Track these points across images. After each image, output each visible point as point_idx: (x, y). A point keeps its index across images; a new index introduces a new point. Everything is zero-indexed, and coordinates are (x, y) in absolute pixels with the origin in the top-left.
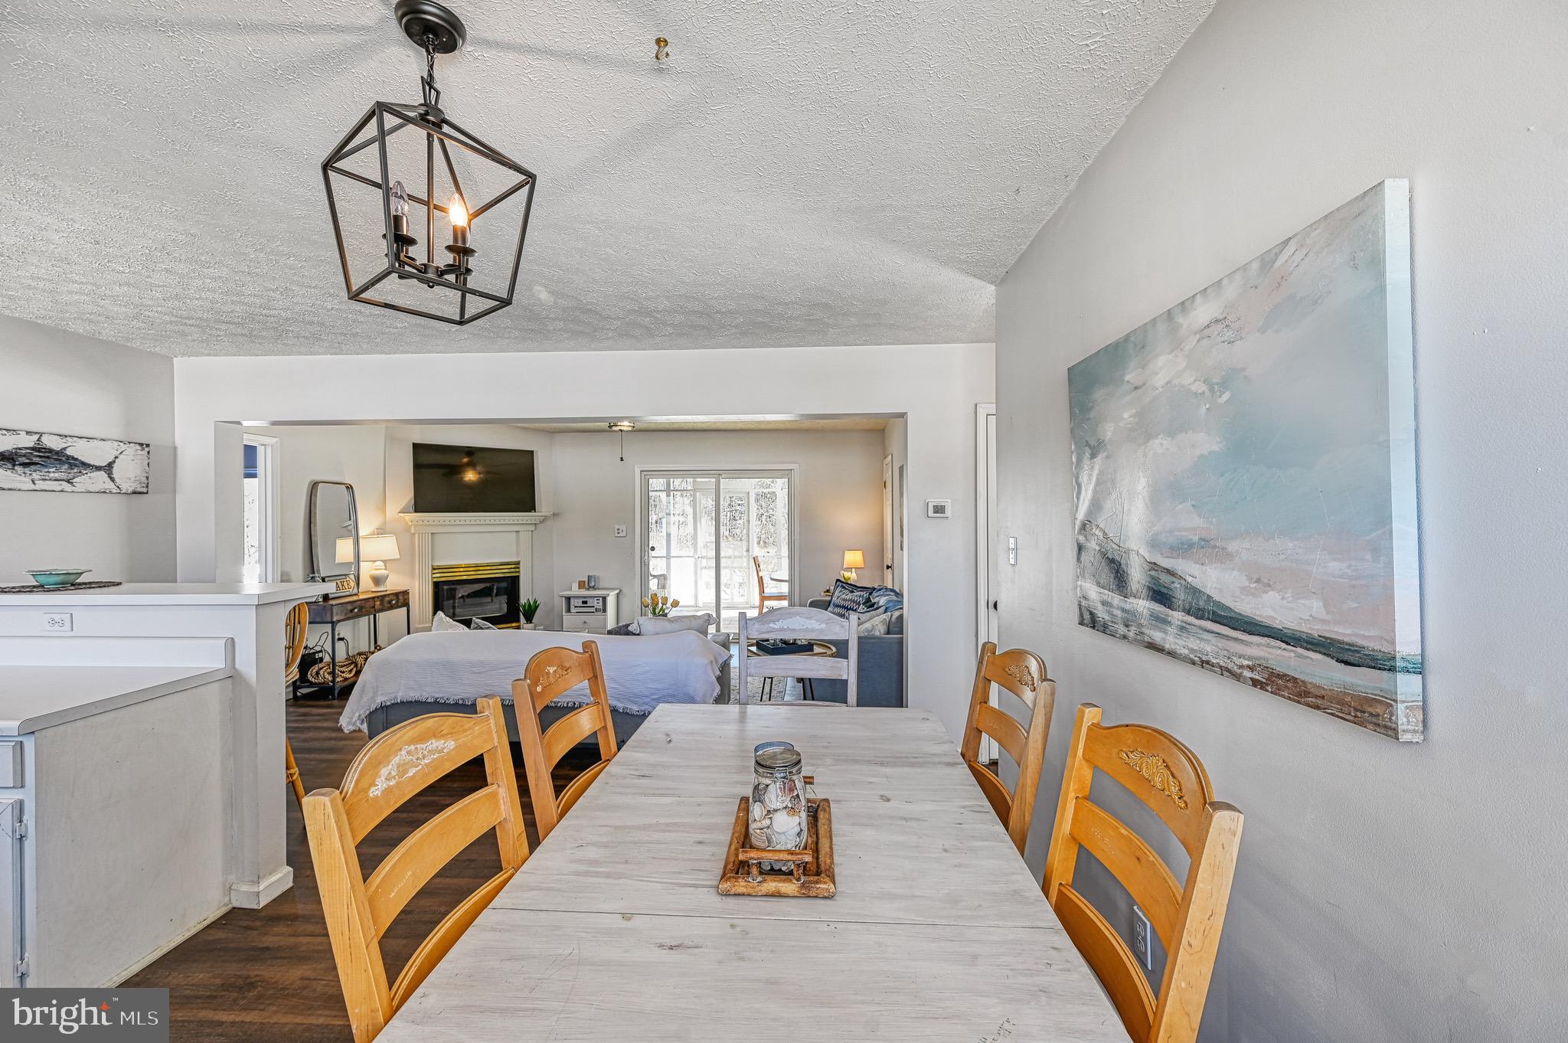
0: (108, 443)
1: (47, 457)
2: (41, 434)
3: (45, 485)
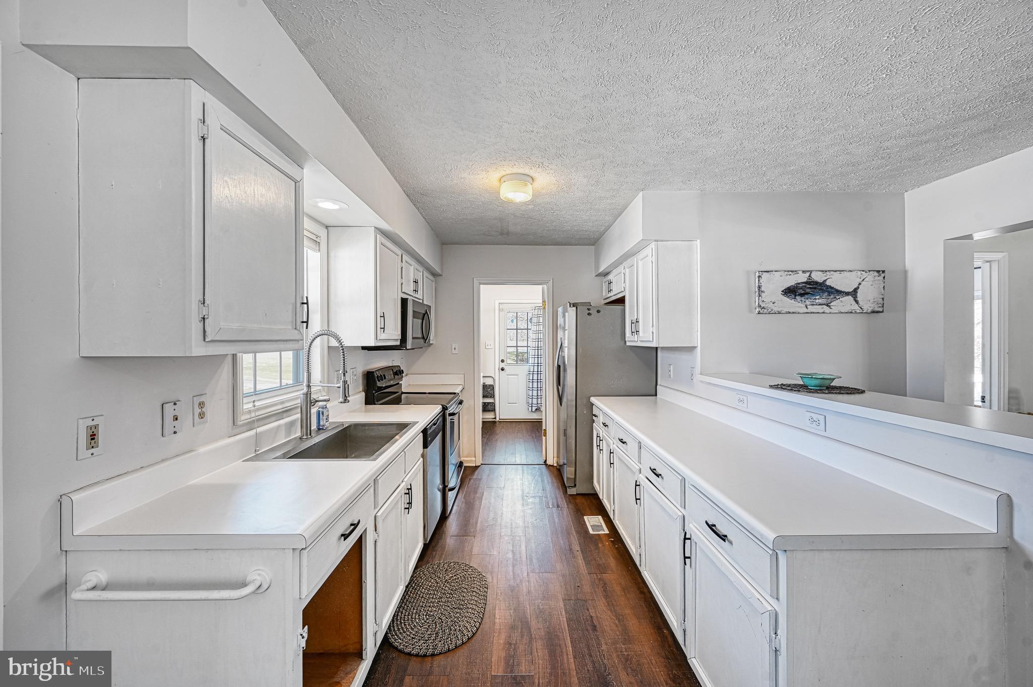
0: (854, 273)
1: (815, 288)
2: (811, 272)
3: (811, 309)
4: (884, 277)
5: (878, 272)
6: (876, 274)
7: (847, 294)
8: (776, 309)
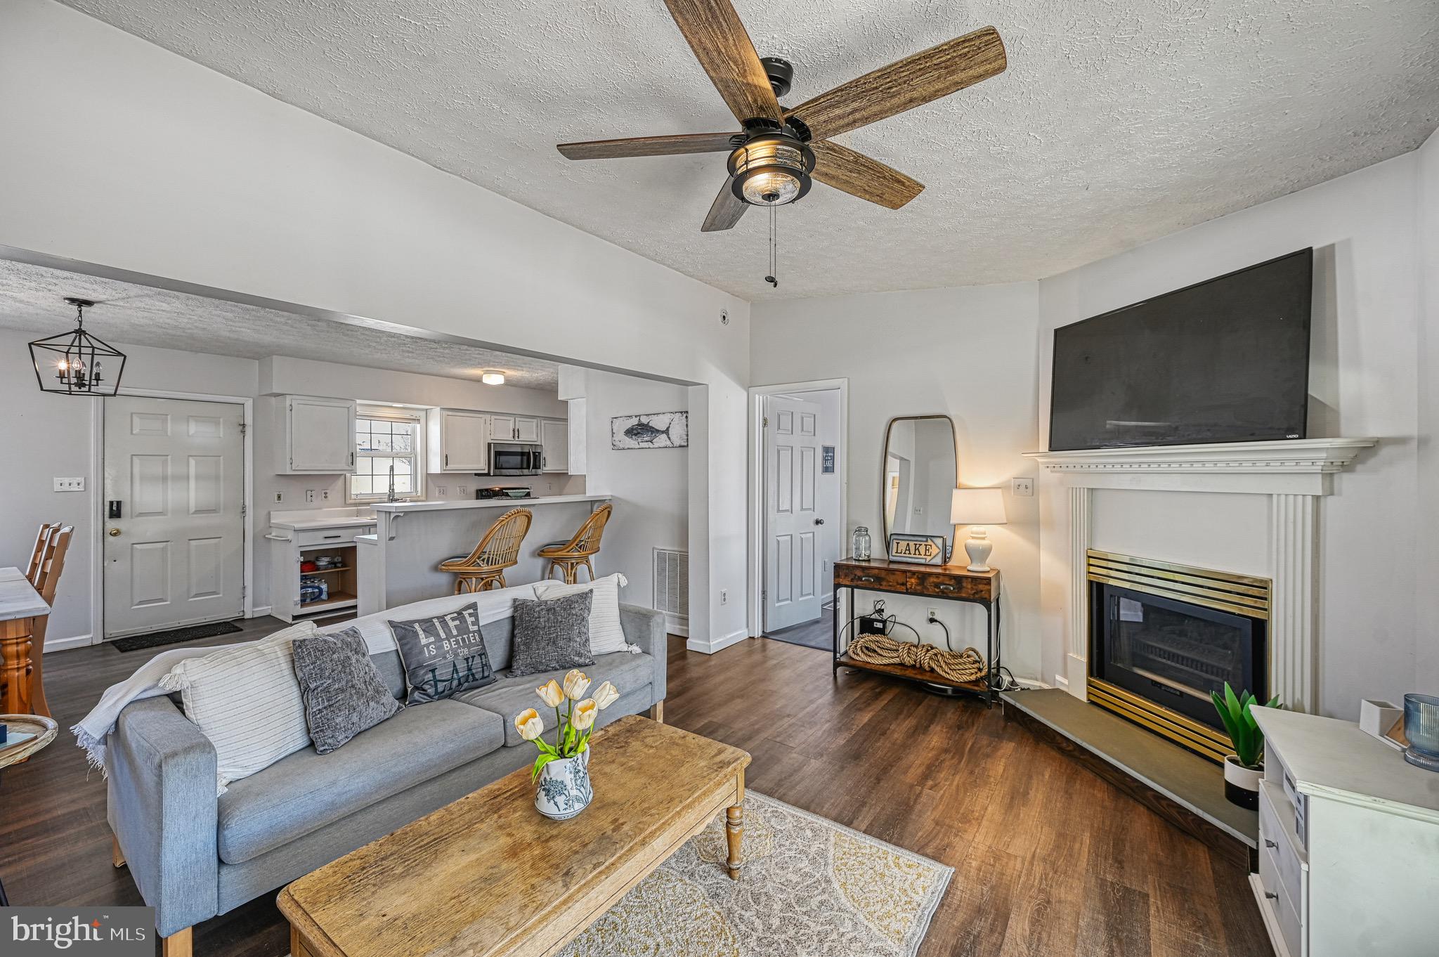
0: (666, 415)
1: (643, 429)
2: (640, 416)
3: (643, 445)
4: (687, 417)
5: (681, 412)
6: (680, 414)
7: (663, 432)
8: (621, 446)
